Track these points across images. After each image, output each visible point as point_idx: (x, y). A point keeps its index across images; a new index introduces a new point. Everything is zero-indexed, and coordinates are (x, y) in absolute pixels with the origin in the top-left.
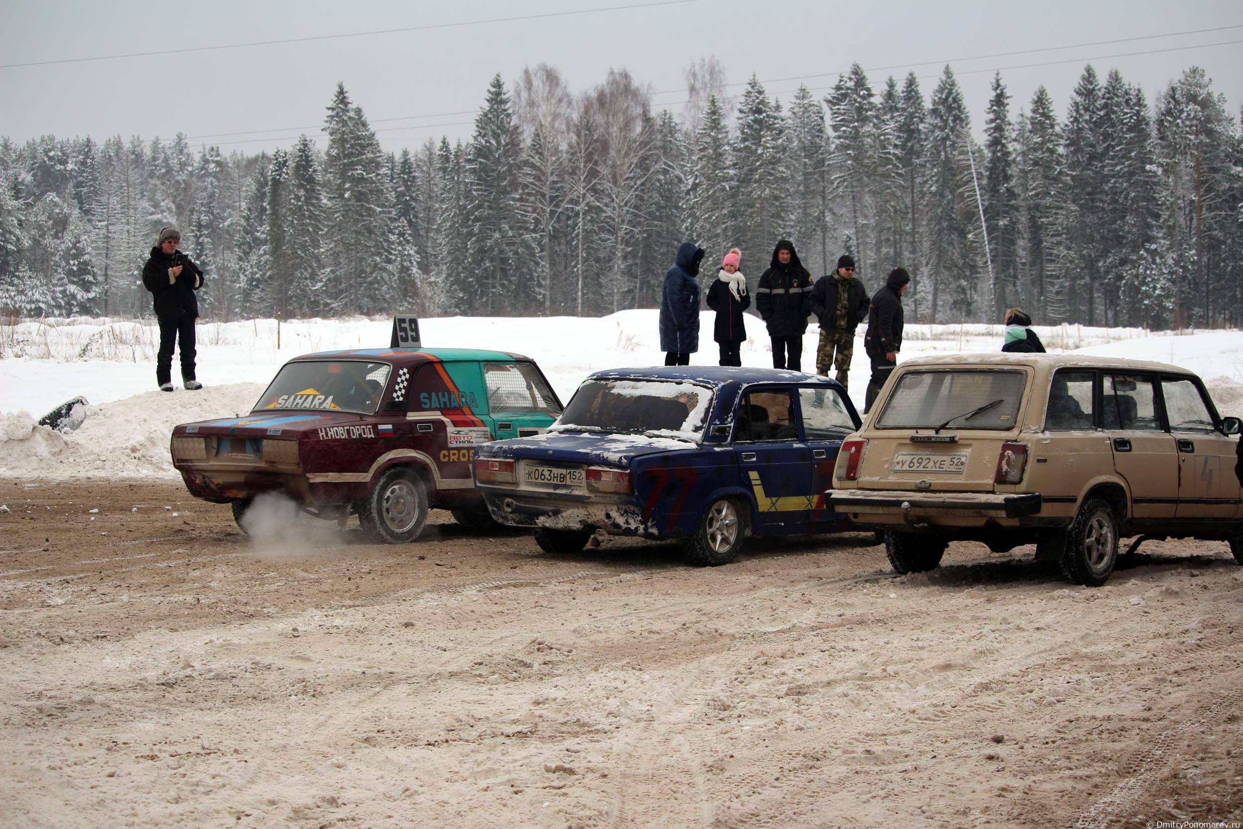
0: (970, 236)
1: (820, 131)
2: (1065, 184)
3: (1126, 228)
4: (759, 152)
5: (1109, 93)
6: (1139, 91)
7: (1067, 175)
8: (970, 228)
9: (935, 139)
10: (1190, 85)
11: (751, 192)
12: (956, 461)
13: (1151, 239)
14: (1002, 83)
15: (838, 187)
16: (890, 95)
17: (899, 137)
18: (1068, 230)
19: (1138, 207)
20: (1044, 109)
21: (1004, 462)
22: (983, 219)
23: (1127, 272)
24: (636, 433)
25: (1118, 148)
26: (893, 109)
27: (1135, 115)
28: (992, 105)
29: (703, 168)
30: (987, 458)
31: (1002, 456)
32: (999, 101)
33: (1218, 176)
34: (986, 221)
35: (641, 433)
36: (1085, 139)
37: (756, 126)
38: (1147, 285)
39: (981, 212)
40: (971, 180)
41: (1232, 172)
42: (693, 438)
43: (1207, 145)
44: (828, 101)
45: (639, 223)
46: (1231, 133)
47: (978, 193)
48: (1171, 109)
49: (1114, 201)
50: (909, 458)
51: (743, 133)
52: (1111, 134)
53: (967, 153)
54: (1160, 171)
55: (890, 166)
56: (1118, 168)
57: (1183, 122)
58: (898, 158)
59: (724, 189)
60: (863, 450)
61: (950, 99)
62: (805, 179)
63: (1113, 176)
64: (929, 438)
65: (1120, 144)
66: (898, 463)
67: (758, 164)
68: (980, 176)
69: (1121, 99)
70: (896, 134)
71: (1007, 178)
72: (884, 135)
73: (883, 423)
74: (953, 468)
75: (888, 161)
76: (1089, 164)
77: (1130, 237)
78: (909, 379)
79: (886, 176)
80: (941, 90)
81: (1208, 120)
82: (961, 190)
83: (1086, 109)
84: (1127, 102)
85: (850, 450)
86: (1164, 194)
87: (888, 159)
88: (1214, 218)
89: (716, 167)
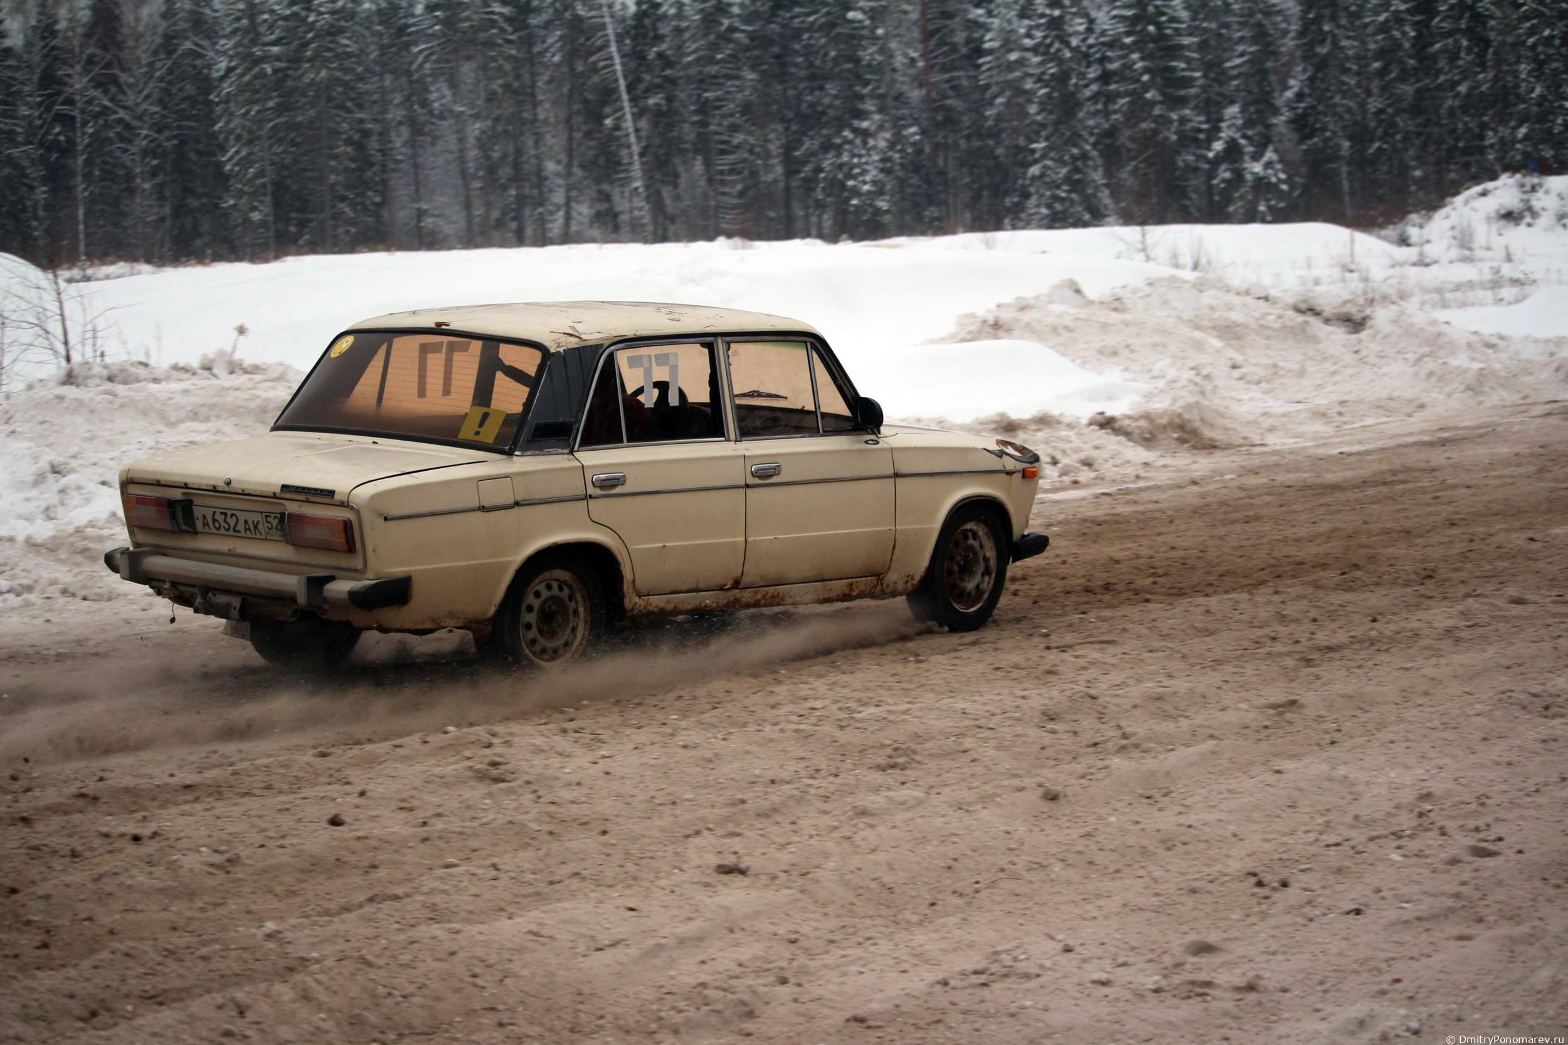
0: (608, 122)
2: (737, 43)
3: (826, 101)
4: (311, 19)
7: (743, 31)
8: (608, 110)
11: (302, 75)
13: (862, 115)
15: (424, 62)
18: (745, 107)
19: (842, 71)
22: (625, 97)
23: (828, 162)
29: (237, 45)
33: (953, 23)
34: (631, 100)
38: (854, 177)
39: (623, 88)
40: (606, 45)
41: (971, 16)
45: (168, 127)
47: (618, 61)
49: (811, 65)
53: (601, 7)
54: (865, 20)
55: (495, 31)
56: (811, 19)
58: (507, 19)
59: (265, 73)
62: (381, 54)
63: (807, 30)
67: (310, 35)
68: (620, 38)
71: (659, 38)
75: (492, 24)
76: (773, 15)
77: (832, 113)
79: (490, 44)
82: (594, 59)
86: (870, 51)
87: (494, 21)
88: (948, 81)
89: (254, 42)
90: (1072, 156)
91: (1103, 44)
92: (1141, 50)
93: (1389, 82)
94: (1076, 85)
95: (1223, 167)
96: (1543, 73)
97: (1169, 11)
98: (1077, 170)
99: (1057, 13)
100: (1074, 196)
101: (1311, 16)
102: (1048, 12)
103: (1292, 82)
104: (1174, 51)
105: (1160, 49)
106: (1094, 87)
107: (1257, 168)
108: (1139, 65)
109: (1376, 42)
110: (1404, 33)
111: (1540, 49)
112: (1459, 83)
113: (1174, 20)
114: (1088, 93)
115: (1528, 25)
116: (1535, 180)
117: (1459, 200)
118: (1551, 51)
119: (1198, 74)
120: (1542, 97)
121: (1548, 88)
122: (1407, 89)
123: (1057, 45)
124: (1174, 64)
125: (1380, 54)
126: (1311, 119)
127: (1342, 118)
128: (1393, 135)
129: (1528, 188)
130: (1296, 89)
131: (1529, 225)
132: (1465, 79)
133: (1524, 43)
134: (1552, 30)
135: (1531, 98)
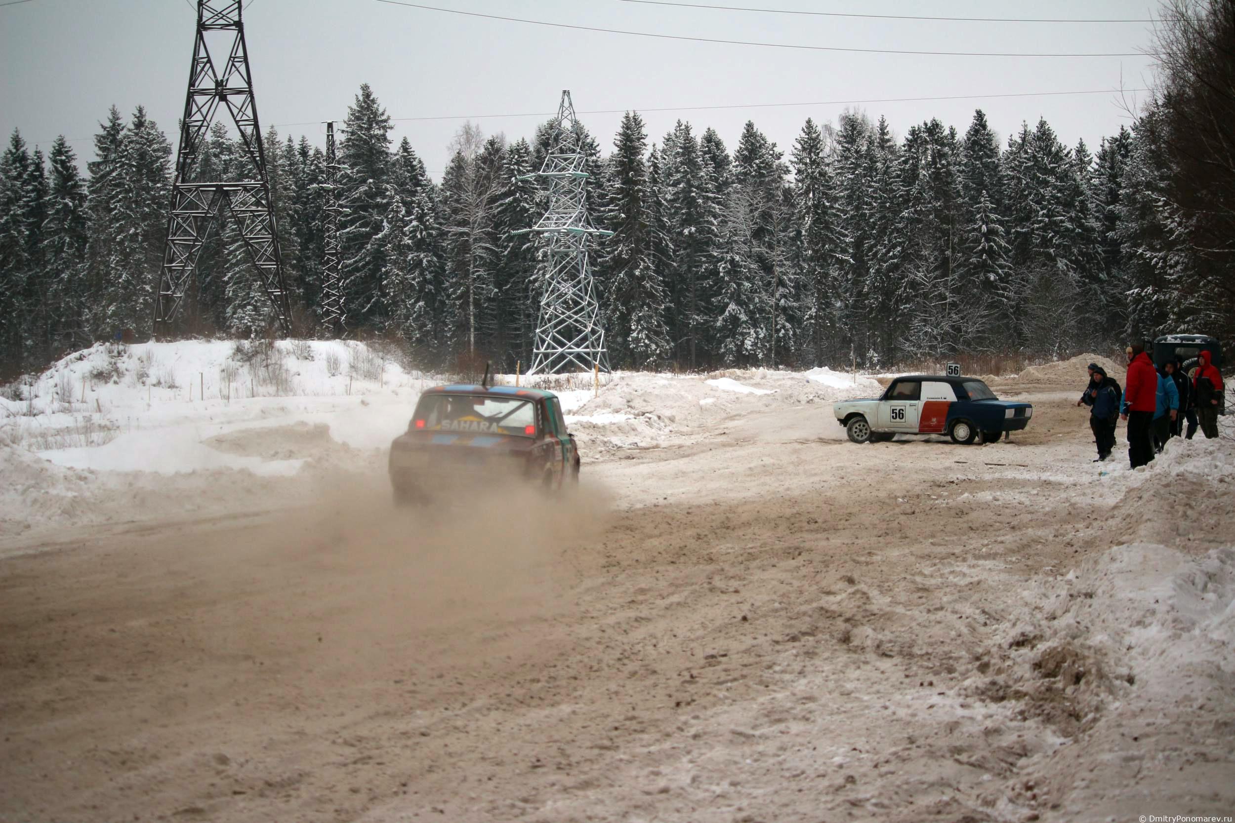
93: (8, 271)
96: (128, 263)
110: (20, 232)
111: (126, 244)
112: (62, 271)
115: (118, 225)
116: (121, 347)
117: (61, 363)
118: (135, 245)
120: (128, 281)
121: (132, 275)
122: (22, 276)
128: (11, 312)
129: (115, 353)
131: (116, 383)
132: (67, 268)
133: (115, 238)
134: (136, 229)
135: (119, 283)
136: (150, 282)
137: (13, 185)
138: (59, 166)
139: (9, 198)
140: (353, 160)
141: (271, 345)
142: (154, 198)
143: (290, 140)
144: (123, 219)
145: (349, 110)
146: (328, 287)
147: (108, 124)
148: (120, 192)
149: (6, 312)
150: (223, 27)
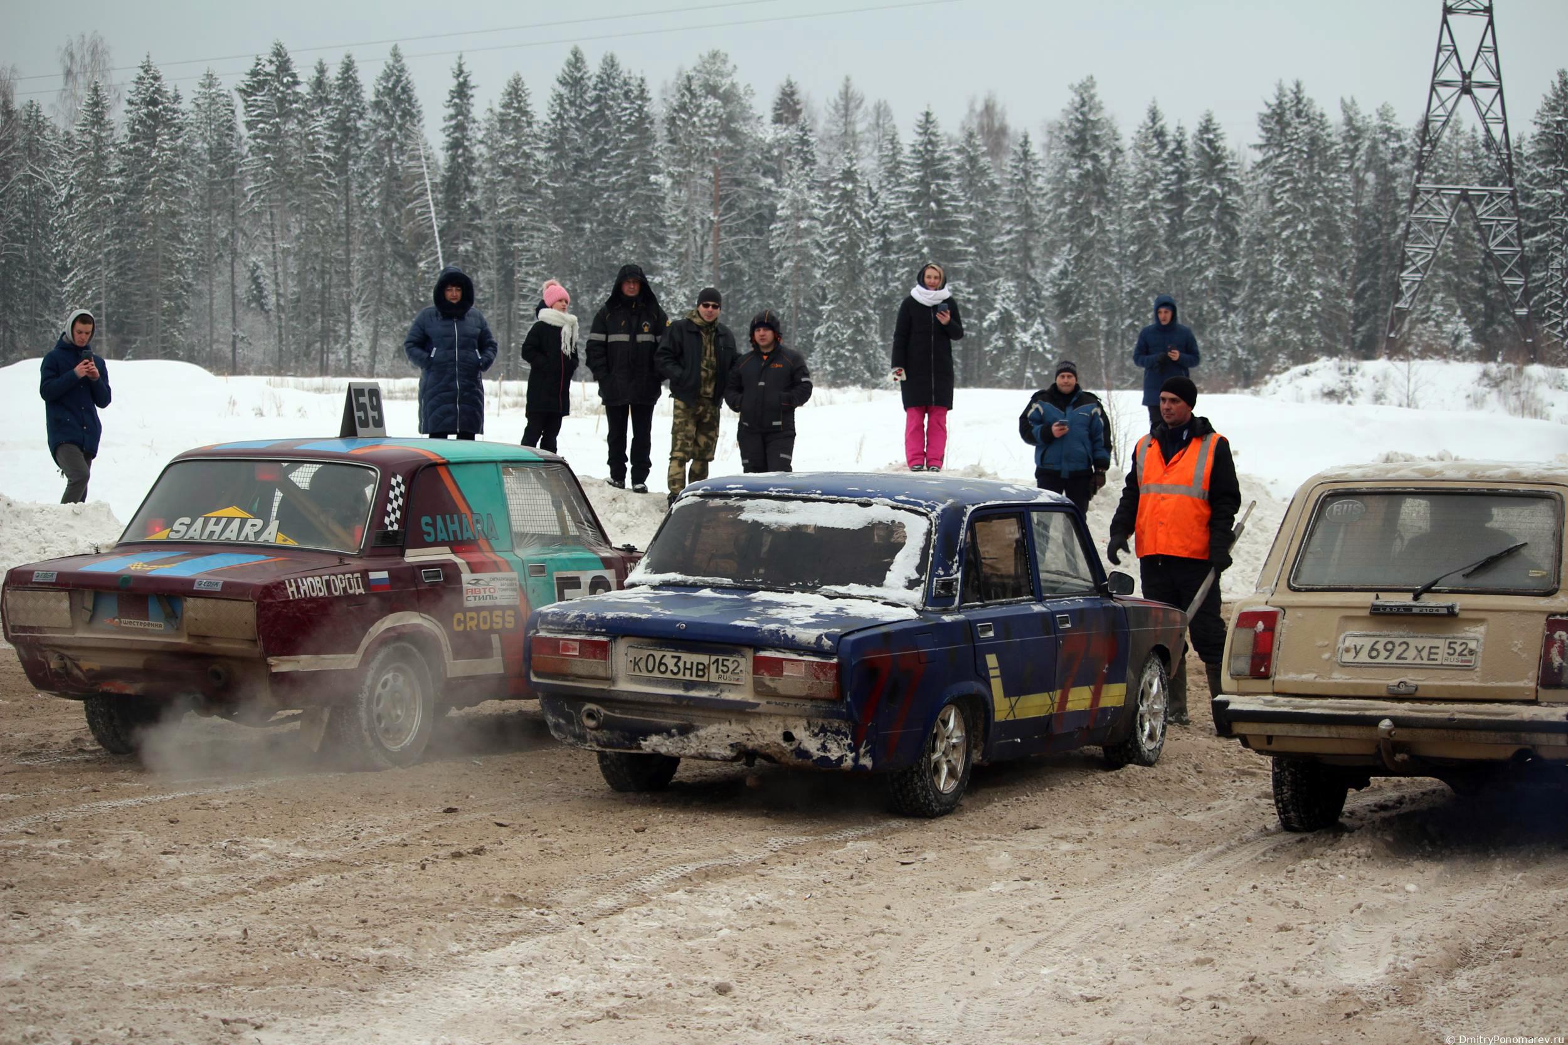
0: (421, 265)
1: (231, 128)
2: (545, 199)
4: (154, 154)
5: (602, 82)
6: (642, 80)
7: (548, 187)
8: (422, 254)
9: (378, 140)
10: (709, 73)
11: (142, 207)
12: (1459, 649)
14: (465, 68)
15: (252, 201)
16: (319, 84)
17: (331, 137)
18: (548, 258)
19: (639, 229)
20: (519, 102)
21: (1554, 651)
22: (438, 243)
24: (804, 589)
25: (614, 154)
26: (323, 101)
27: (637, 111)
28: (453, 97)
29: (81, 175)
30: (1518, 643)
31: (1549, 641)
32: (462, 91)
33: (742, 190)
34: (442, 246)
35: (813, 590)
36: (571, 141)
37: (150, 122)
39: (436, 234)
40: (423, 193)
41: (761, 185)
42: (909, 600)
43: (732, 149)
44: (241, 91)
46: (761, 135)
47: (432, 209)
48: (685, 103)
49: (609, 221)
50: (1368, 643)
51: (133, 130)
52: (604, 136)
53: (419, 158)
54: (669, 182)
55: (320, 175)
56: (614, 179)
57: (700, 121)
58: (330, 164)
59: (107, 202)
60: (1278, 627)
61: (399, 89)
62: (211, 191)
63: (606, 189)
64: (1408, 608)
65: (617, 147)
66: (1347, 650)
67: (151, 170)
68: (435, 188)
69: (618, 91)
70: (328, 133)
71: (471, 190)
72: (312, 134)
73: (1304, 579)
74: (1455, 660)
75: (316, 168)
76: (576, 173)
78: (1336, 506)
79: (315, 187)
80: (387, 77)
81: (731, 118)
82: (410, 205)
83: (572, 103)
84: (626, 95)
85: (1254, 625)
86: (673, 212)
87: (317, 165)
88: (735, 243)
89: (98, 174)
90: (857, 320)
91: (886, 217)
92: (921, 225)
93: (1143, 265)
94: (863, 254)
95: (996, 335)
96: (1293, 264)
97: (950, 190)
98: (861, 332)
99: (850, 187)
100: (857, 355)
101: (1080, 201)
102: (841, 185)
103: (1056, 260)
104: (950, 227)
105: (938, 225)
106: (876, 256)
107: (1026, 338)
108: (920, 238)
109: (1133, 227)
110: (1159, 219)
111: (1293, 242)
112: (1206, 268)
113: (953, 198)
114: (868, 261)
115: (1284, 219)
116: (1353, 364)
117: (1281, 378)
118: (1304, 244)
119: (972, 249)
120: (1293, 286)
121: (1298, 277)
122: (1160, 271)
123: (848, 216)
124: (951, 238)
125: (1136, 239)
126: (1074, 296)
127: (1102, 296)
129: (1346, 370)
130: (1061, 267)
132: (1212, 264)
133: (1279, 234)
134: (1305, 225)
135: (1283, 286)
136: (1320, 287)
137: (1154, 166)
138: (1205, 145)
139: (1148, 180)
140: (1545, 158)
141: (1520, 371)
142: (1326, 191)
143: (1474, 130)
144: (1289, 213)
145: (1543, 99)
146: (1550, 306)
147: (1274, 101)
148: (1289, 181)
149: (1139, 312)
150: (1471, 12)
